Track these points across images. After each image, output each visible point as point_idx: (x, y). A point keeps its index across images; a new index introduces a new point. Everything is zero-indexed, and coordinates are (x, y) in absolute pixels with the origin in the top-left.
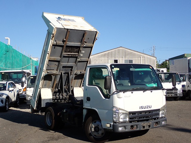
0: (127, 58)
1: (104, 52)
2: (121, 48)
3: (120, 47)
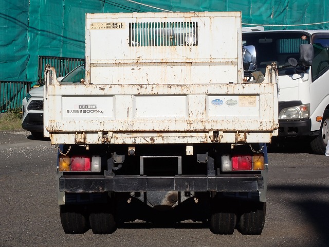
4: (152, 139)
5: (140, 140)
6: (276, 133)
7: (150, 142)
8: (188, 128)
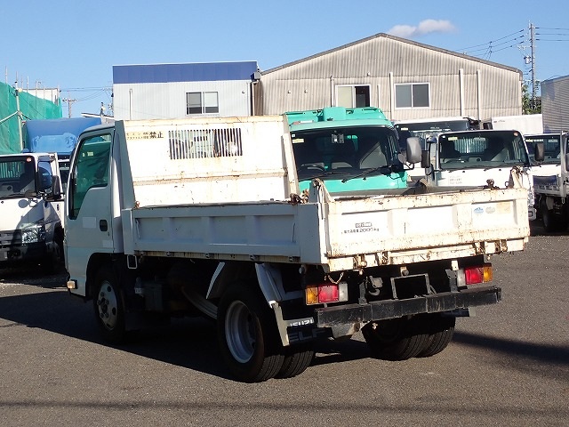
2: (381, 39)
3: (377, 36)
4: (428, 256)
5: (418, 258)
6: (526, 240)
7: (427, 259)
8: (460, 241)
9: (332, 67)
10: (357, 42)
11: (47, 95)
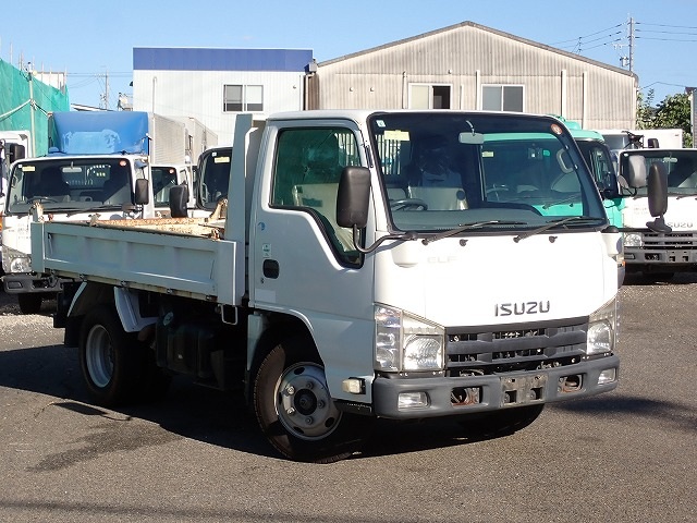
0: (494, 78)
1: (385, 46)
2: (467, 28)
3: (463, 24)
9: (406, 60)
10: (437, 31)
11: (52, 81)
